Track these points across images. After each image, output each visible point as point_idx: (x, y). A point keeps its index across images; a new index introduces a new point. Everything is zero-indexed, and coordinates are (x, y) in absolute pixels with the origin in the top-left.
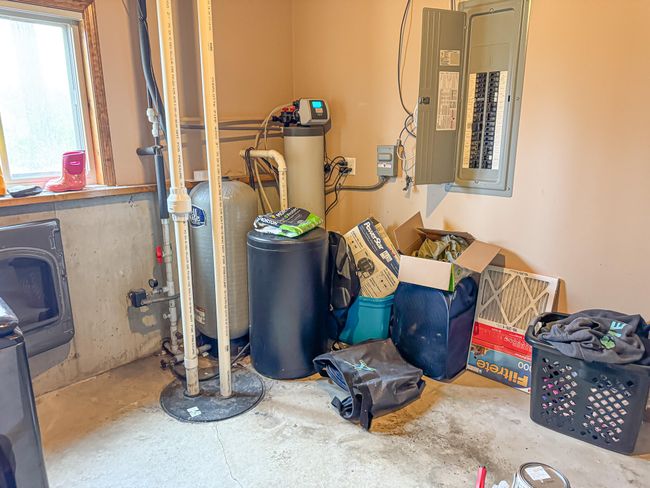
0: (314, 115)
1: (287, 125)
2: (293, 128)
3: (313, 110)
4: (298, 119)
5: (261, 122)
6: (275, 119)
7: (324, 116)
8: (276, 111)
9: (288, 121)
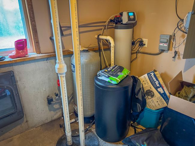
0: (129, 19)
1: (116, 23)
2: (119, 25)
3: (129, 16)
4: (122, 21)
5: (105, 22)
6: (111, 21)
7: (134, 19)
8: (112, 17)
9: (117, 22)
